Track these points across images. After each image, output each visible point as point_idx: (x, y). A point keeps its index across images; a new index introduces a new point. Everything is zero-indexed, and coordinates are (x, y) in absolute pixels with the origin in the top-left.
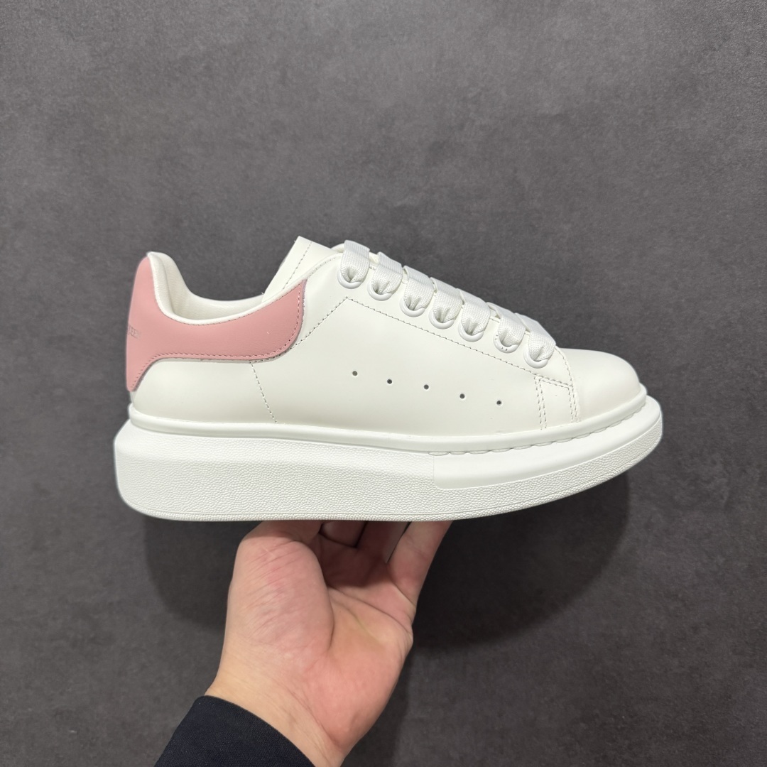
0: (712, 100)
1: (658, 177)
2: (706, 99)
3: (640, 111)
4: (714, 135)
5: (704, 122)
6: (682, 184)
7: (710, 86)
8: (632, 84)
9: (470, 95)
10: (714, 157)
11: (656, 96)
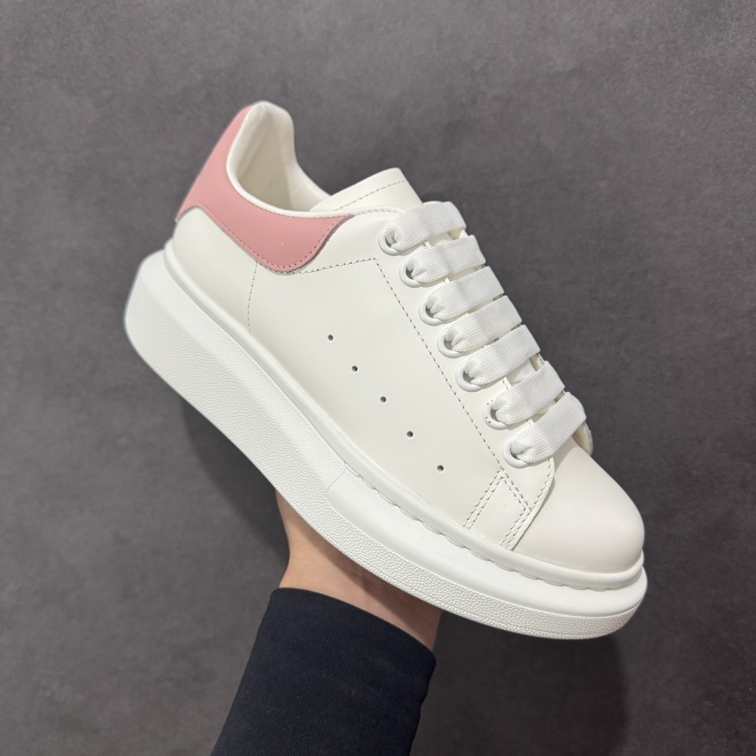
0: (739, 19)
1: (692, 113)
2: (732, 20)
3: (661, 47)
4: (747, 56)
5: (734, 44)
6: (720, 115)
7: (733, 5)
8: (647, 21)
9: (477, 68)
10: (751, 80)
11: (676, 27)
